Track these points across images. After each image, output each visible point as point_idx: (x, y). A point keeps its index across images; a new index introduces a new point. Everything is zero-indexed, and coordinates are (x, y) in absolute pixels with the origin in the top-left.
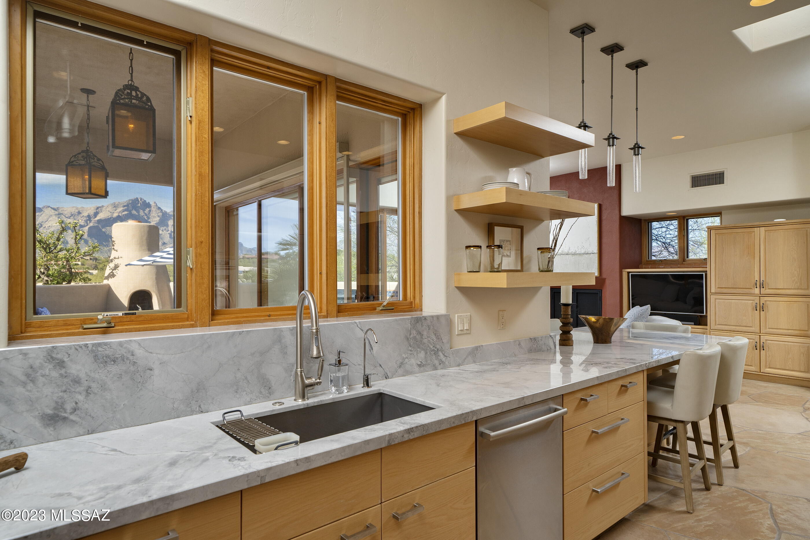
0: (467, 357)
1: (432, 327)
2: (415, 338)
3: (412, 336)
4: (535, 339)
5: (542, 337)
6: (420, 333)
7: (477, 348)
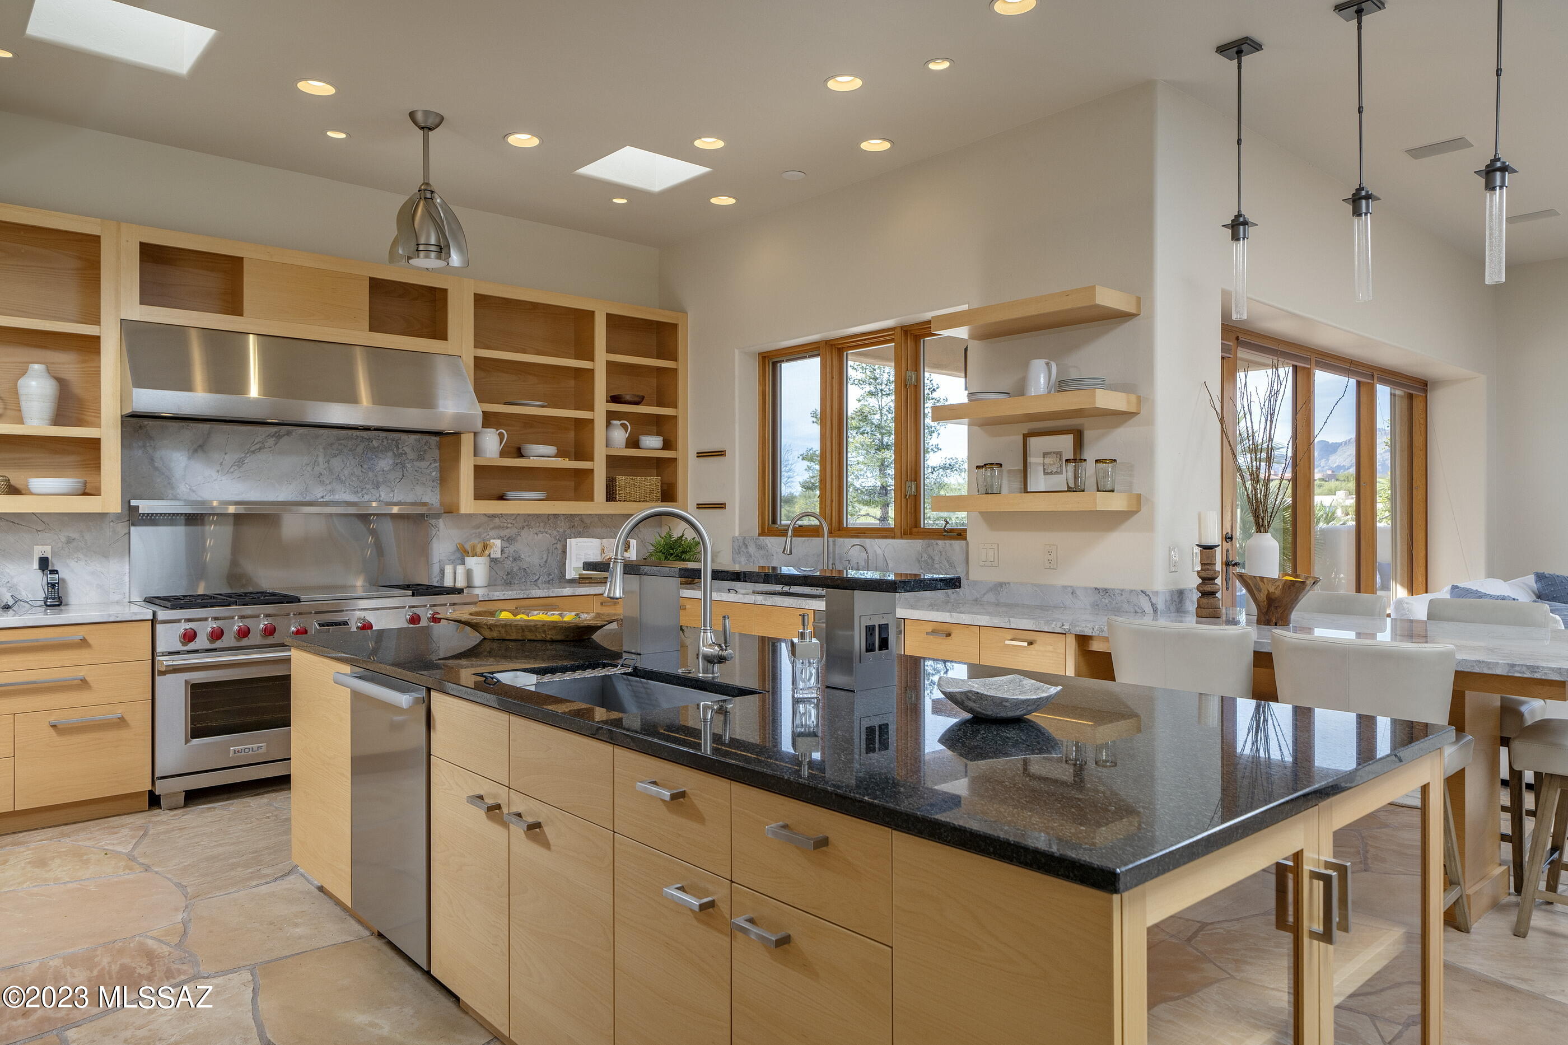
0: (987, 592)
1: (944, 553)
2: (926, 562)
3: (923, 559)
4: (1106, 591)
5: (1122, 590)
6: (932, 558)
7: (1001, 585)
